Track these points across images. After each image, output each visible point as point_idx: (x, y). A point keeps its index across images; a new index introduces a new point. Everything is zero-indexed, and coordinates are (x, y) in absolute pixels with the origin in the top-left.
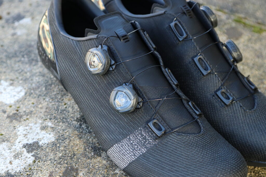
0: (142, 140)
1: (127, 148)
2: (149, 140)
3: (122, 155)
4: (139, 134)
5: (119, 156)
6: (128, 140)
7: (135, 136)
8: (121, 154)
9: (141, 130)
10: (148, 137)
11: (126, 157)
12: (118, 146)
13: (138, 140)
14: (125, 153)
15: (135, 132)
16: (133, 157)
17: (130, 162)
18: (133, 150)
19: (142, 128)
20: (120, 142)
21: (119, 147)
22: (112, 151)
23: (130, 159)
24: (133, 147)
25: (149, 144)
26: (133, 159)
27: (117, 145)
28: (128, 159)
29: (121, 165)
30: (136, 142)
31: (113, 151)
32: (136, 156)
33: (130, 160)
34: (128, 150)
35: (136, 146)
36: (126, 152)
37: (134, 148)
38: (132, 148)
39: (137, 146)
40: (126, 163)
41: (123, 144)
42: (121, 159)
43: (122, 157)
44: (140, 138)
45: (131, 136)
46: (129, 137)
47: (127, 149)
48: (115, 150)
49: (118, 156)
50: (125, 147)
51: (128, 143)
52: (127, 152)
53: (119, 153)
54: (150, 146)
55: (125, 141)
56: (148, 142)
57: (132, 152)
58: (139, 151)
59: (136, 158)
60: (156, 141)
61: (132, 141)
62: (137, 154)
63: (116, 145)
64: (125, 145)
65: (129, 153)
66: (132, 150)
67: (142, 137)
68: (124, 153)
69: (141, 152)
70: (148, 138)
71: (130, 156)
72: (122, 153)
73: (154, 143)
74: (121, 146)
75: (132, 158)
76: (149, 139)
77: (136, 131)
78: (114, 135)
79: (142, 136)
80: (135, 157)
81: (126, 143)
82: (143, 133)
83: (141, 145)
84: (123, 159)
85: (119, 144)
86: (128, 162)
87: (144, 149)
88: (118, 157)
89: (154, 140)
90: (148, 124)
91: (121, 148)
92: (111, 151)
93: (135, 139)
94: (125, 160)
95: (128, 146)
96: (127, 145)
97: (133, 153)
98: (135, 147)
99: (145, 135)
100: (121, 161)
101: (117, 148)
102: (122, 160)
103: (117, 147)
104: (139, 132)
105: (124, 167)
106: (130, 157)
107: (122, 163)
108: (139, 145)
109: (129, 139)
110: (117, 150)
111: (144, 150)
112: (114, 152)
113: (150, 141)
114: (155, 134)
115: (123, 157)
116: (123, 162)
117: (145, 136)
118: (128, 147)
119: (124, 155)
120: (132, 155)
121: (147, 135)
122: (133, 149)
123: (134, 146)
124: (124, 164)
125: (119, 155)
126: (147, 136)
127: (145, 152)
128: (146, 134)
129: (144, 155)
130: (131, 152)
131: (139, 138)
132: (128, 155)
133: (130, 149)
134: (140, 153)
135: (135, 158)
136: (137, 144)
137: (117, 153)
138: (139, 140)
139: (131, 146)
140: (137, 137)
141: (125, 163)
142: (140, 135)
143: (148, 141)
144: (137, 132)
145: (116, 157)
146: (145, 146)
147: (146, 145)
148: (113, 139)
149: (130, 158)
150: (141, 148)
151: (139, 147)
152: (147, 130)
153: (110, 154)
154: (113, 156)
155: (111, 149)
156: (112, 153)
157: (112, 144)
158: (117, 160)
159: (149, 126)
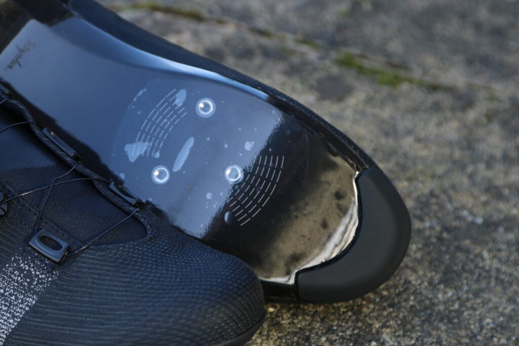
0: (23, 282)
2: (38, 275)
4: (14, 270)
7: (5, 276)
9: (16, 261)
10: (35, 271)
13: (15, 284)
15: (4, 269)
16: (11, 321)
17: (6, 334)
18: (9, 307)
19: (18, 256)
23: (5, 327)
24: (7, 301)
25: (40, 285)
26: (13, 324)
30: (11, 289)
32: (17, 317)
33: (6, 330)
35: (13, 298)
37: (10, 301)
38: (6, 303)
39: (16, 295)
44: (19, 278)
54: (44, 288)
56: (37, 281)
57: (7, 312)
58: (21, 306)
59: (19, 320)
60: (54, 274)
61: (2, 289)
62: (18, 312)
66: (7, 308)
67: (22, 275)
69: (27, 305)
70: (35, 273)
71: (5, 321)
73: (50, 279)
75: (10, 323)
76: (37, 273)
77: (7, 265)
79: (23, 273)
80: (15, 319)
82: (22, 265)
83: (23, 292)
86: (2, 335)
87: (31, 297)
89: (49, 272)
90: (30, 243)
93: (8, 284)
97: (10, 313)
98: (11, 299)
99: (27, 268)
104: (13, 265)
106: (5, 323)
108: (20, 292)
111: (32, 300)
113: (40, 276)
114: (49, 259)
117: (29, 269)
120: (8, 318)
121: (32, 266)
122: (8, 304)
123: (8, 298)
126: (32, 270)
127: (34, 303)
128: (29, 266)
129: (33, 309)
130: (5, 313)
131: (16, 279)
134: (24, 309)
135: (16, 321)
136: (14, 292)
138: (17, 282)
139: (3, 300)
140: (10, 277)
142: (16, 272)
143: (36, 279)
144: (10, 267)
146: (32, 292)
147: (34, 287)
149: (5, 325)
150: (24, 296)
151: (20, 297)
152: (29, 258)
159: (32, 248)
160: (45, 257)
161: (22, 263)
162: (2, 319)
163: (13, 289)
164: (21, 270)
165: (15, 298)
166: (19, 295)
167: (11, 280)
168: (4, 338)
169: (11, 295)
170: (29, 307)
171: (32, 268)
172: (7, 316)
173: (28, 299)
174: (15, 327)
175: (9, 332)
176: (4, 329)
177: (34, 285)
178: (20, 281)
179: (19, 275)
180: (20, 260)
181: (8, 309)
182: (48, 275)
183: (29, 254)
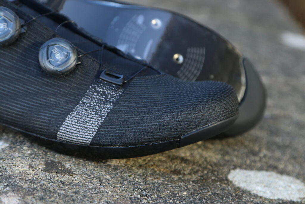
0: (101, 98)
1: (85, 113)
2: (110, 93)
3: (84, 124)
4: (93, 93)
5: (80, 128)
6: (82, 105)
8: (82, 124)
9: (94, 88)
10: (108, 91)
11: (90, 124)
12: (73, 116)
13: (96, 100)
14: (86, 119)
15: (86, 93)
16: (100, 119)
17: (98, 126)
18: (96, 112)
19: (93, 85)
20: (73, 111)
21: (74, 118)
22: (66, 127)
23: (96, 123)
24: (94, 109)
25: (113, 98)
26: (101, 120)
27: (71, 116)
28: (94, 124)
29: (87, 137)
30: (94, 103)
31: (67, 126)
32: (103, 116)
33: (97, 124)
34: (89, 115)
35: (97, 107)
36: (87, 119)
37: (96, 109)
38: (93, 110)
39: (99, 105)
40: (93, 131)
41: (78, 111)
42: (83, 130)
43: (84, 127)
44: (98, 97)
45: (84, 99)
46: (82, 101)
47: (87, 114)
48: (71, 122)
49: (78, 128)
50: (83, 114)
51: (85, 108)
52: (88, 117)
53: (78, 124)
54: (116, 99)
55: (79, 108)
56: (110, 96)
57: (95, 115)
58: (104, 110)
59: (105, 117)
60: (119, 91)
61: (88, 103)
62: (103, 113)
63: (68, 117)
64: (82, 111)
65: (91, 117)
66: (94, 113)
67: (99, 95)
68: (86, 121)
69: (108, 109)
70: (108, 92)
71: (95, 119)
72: (82, 122)
73: (118, 94)
74: (77, 115)
75: (99, 120)
76: (109, 92)
77: (88, 91)
78: (60, 108)
79: (100, 93)
80: (103, 117)
81: (82, 109)
82: (98, 89)
83: (103, 103)
84: (86, 128)
85: (73, 113)
86: (95, 128)
87: (109, 105)
88: (77, 130)
89: (117, 91)
90: (100, 77)
91: (78, 116)
92: (64, 127)
93: (91, 100)
94: (90, 127)
95: (86, 110)
96: (83, 110)
97: (98, 115)
98: (96, 108)
99: (102, 90)
100: (85, 132)
101: (72, 120)
102: (86, 130)
103: (71, 118)
104: (92, 90)
105: (92, 138)
106: (96, 120)
107: (87, 134)
108: (100, 103)
109: (83, 103)
110: (74, 121)
111: (110, 106)
112: (69, 127)
113: (111, 93)
114: (115, 84)
115: (86, 126)
116: (89, 132)
117: (103, 91)
118: (87, 112)
119: (87, 123)
120: (97, 117)
122: (95, 111)
123: (94, 107)
124: (90, 134)
125: (79, 126)
126: (105, 91)
127: (112, 107)
128: (103, 89)
129: (112, 110)
130: (94, 115)
131: (96, 97)
132: (92, 120)
133: (90, 113)
134: (107, 111)
135: (103, 118)
136: (97, 104)
137: (74, 126)
138: (97, 98)
139: (90, 109)
140: (92, 97)
141: (91, 132)
142: (95, 94)
143: (109, 95)
144: (90, 91)
145: (75, 132)
146: (109, 102)
147: (109, 100)
148: (61, 113)
149: (96, 122)
150: (104, 105)
151: (101, 106)
152: (102, 85)
153: (64, 133)
154: (70, 132)
155: (64, 126)
156: (66, 129)
157: (63, 118)
158: (78, 134)
159: (102, 79)
160: (112, 83)
161: (98, 88)
162: (93, 118)
163: (96, 102)
164: (98, 92)
165: (98, 107)
166: (101, 105)
167: (92, 98)
168: (96, 130)
169: (95, 106)
170: (110, 109)
171: (105, 90)
172: (96, 116)
173: (107, 106)
174: (103, 122)
175: (100, 125)
176: (96, 124)
177: (109, 98)
178: (99, 98)
179: (97, 95)
180: (96, 87)
181: (96, 113)
182: (116, 92)
183: (101, 83)
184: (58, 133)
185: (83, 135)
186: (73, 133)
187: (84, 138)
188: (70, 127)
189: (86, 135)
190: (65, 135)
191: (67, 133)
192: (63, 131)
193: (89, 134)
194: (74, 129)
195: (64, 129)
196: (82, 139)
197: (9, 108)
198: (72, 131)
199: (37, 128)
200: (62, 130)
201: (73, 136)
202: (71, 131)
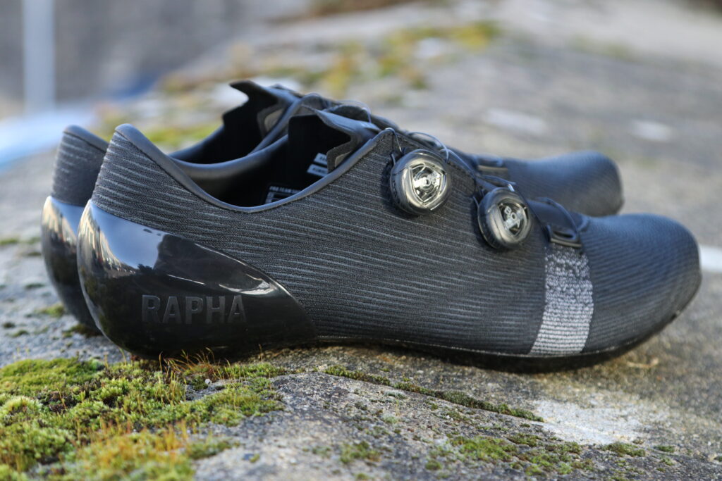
0: (568, 274)
1: (564, 304)
2: (575, 264)
3: (570, 322)
4: (555, 268)
5: (565, 329)
6: (552, 291)
8: (567, 322)
9: (551, 259)
10: (571, 261)
11: (577, 320)
12: (551, 313)
13: (564, 279)
14: (569, 314)
15: (546, 271)
16: (587, 309)
17: (588, 322)
18: (576, 299)
19: (549, 255)
20: (546, 304)
21: (553, 315)
22: (547, 332)
24: (570, 295)
25: (583, 271)
26: (590, 311)
27: (548, 312)
28: (583, 319)
30: (564, 284)
31: (548, 330)
32: (588, 303)
33: (587, 318)
34: (570, 306)
35: (572, 290)
36: (571, 312)
37: (572, 294)
39: (573, 287)
40: (584, 331)
41: (554, 302)
42: (570, 331)
43: (571, 326)
44: (564, 273)
45: (548, 281)
46: (548, 285)
47: (568, 305)
48: (551, 323)
49: (563, 331)
50: (561, 306)
51: (558, 295)
53: (562, 323)
54: (587, 272)
55: (549, 296)
56: (578, 268)
57: (578, 303)
58: (584, 293)
59: (592, 305)
60: (584, 258)
61: (558, 287)
62: (586, 299)
63: (545, 315)
64: (558, 302)
65: (574, 308)
68: (570, 316)
69: (588, 291)
70: (572, 263)
71: (581, 311)
72: (565, 319)
73: (585, 263)
74: (555, 309)
75: (587, 311)
76: (574, 262)
77: (546, 266)
78: (526, 302)
79: (563, 267)
80: (589, 305)
81: (555, 297)
82: (558, 261)
83: (575, 282)
84: (574, 327)
85: (548, 308)
86: (585, 324)
87: (585, 283)
89: (580, 258)
90: (552, 240)
91: (557, 311)
92: (544, 333)
93: (559, 281)
94: (579, 325)
95: (562, 298)
96: (559, 300)
97: (581, 303)
98: (572, 292)
99: (564, 262)
100: (573, 335)
101: (552, 319)
102: (574, 331)
103: (550, 317)
104: (551, 264)
105: (584, 341)
106: (583, 312)
107: (577, 337)
109: (551, 287)
110: (555, 320)
111: (588, 285)
112: (551, 332)
113: (577, 264)
114: (573, 247)
115: (573, 325)
116: (579, 333)
117: (566, 262)
118: (565, 302)
119: (572, 319)
120: (582, 307)
122: (573, 297)
123: (569, 292)
124: (582, 337)
125: (564, 327)
127: (591, 286)
128: (564, 259)
131: (561, 274)
132: (577, 313)
133: (570, 302)
134: (589, 295)
135: (591, 307)
136: (569, 285)
137: (558, 328)
138: (564, 276)
139: (566, 295)
140: (556, 275)
141: (582, 333)
142: (557, 269)
143: (576, 268)
144: (549, 266)
145: (560, 337)
146: (582, 279)
147: (581, 275)
148: (532, 311)
149: (584, 315)
150: (580, 285)
151: (577, 287)
152: (559, 252)
153: (545, 342)
154: (553, 339)
155: (543, 331)
156: (547, 336)
157: (538, 319)
158: (565, 340)
159: (556, 244)
160: (569, 247)
161: (557, 259)
162: (579, 310)
163: (566, 283)
164: (560, 265)
166: (575, 286)
167: (558, 277)
169: (568, 288)
170: (591, 291)
171: (567, 260)
172: (580, 306)
173: (584, 285)
174: (593, 313)
176: (585, 318)
177: (579, 273)
178: (566, 275)
179: (562, 270)
180: (553, 257)
182: (581, 261)
183: (557, 250)
184: (536, 343)
185: (572, 340)
186: (557, 339)
187: (574, 343)
188: (552, 330)
189: (576, 340)
190: (546, 345)
191: (549, 341)
192: (543, 340)
193: (580, 337)
194: (559, 333)
195: (544, 336)
196: (572, 345)
197: (448, 317)
198: (557, 337)
199: (499, 341)
200: (541, 337)
201: (559, 344)
202: (554, 337)
